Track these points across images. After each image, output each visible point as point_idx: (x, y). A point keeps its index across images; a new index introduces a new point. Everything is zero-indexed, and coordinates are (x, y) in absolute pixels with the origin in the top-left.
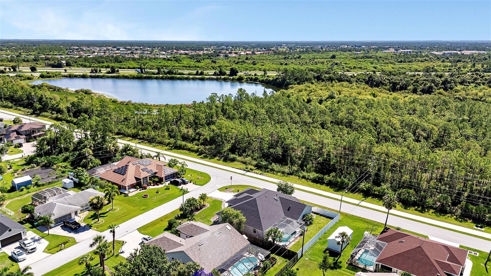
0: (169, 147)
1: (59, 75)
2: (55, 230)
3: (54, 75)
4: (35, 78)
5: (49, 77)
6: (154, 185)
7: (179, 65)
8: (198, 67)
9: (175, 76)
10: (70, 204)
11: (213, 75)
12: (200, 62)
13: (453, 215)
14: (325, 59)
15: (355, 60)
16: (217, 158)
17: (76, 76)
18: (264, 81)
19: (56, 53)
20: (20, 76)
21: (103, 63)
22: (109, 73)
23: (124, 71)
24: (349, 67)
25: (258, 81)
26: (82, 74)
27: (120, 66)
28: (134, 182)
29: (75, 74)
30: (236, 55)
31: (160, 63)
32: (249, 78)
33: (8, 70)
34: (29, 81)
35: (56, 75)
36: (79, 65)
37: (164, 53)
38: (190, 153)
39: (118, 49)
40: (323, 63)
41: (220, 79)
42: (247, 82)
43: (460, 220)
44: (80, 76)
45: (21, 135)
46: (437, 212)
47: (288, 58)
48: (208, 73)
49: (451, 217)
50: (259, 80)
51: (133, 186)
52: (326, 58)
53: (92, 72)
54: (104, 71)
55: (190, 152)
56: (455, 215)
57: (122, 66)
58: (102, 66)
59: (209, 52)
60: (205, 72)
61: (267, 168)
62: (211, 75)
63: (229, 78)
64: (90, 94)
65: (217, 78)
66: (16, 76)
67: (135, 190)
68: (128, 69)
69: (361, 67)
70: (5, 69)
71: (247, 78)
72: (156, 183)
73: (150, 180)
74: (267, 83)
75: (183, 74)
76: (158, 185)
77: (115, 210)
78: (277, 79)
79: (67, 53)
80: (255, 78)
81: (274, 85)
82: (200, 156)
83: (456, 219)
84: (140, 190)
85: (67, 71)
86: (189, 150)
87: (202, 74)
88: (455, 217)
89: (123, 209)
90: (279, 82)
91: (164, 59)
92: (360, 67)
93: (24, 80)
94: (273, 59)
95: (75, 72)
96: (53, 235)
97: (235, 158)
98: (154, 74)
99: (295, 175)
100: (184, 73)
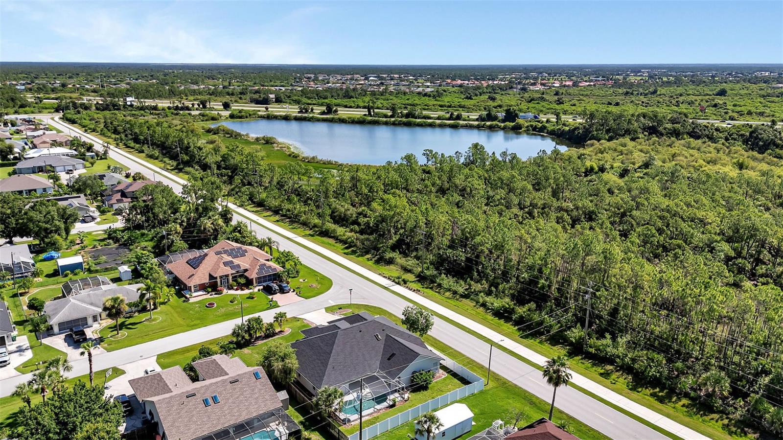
0: (314, 231)
1: (254, 114)
2: (55, 339)
3: (248, 115)
4: (222, 118)
5: (241, 117)
6: (237, 290)
7: (436, 103)
8: (464, 107)
9: (414, 120)
10: (92, 304)
11: (477, 120)
12: (472, 99)
13: (725, 416)
14: (704, 95)
15: (762, 100)
16: (369, 256)
17: (276, 118)
18: (555, 131)
19: (278, 83)
20: (203, 116)
21: (325, 98)
22: (323, 113)
23: (347, 111)
24: (738, 112)
25: (546, 131)
26: (284, 114)
27: (345, 104)
28: (206, 280)
29: (275, 113)
30: (543, 87)
31: (408, 99)
32: (532, 126)
33: (196, 106)
34: (212, 122)
35: (250, 115)
36: (293, 100)
37: (429, 84)
38: (336, 245)
39: (367, 79)
40: (691, 103)
41: (483, 127)
42: (527, 132)
43: (734, 429)
44: (281, 117)
45: (127, 197)
46: (693, 406)
47: (632, 94)
48: (468, 117)
49: (717, 421)
50: (548, 130)
51: (202, 287)
52: (708, 95)
53: (301, 112)
54: (318, 110)
55: (336, 243)
56: (727, 418)
57: (349, 104)
58: (322, 103)
59: (502, 83)
60: (464, 114)
61: (433, 282)
62: (474, 120)
63: (497, 125)
64: (272, 143)
65: (478, 125)
66: (200, 114)
67: (205, 293)
68: (357, 108)
69: (764, 113)
70: (193, 105)
71: (527, 127)
72: (241, 287)
73: (233, 281)
74: (560, 136)
75: (430, 118)
76: (242, 290)
77: (155, 320)
78: (575, 129)
79: (291, 84)
80: (541, 127)
81: (569, 139)
82: (346, 251)
83: (725, 427)
84: (211, 295)
85: (269, 109)
86: (336, 238)
87: (459, 117)
88: (726, 421)
89: (165, 321)
90: (578, 135)
91: (419, 93)
92: (760, 113)
93: (206, 120)
94: (604, 95)
95: (280, 111)
96: (47, 347)
97: (392, 260)
98: (386, 116)
99: (472, 299)
100: (432, 116)
